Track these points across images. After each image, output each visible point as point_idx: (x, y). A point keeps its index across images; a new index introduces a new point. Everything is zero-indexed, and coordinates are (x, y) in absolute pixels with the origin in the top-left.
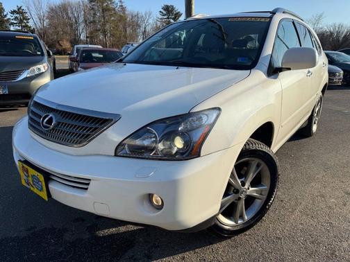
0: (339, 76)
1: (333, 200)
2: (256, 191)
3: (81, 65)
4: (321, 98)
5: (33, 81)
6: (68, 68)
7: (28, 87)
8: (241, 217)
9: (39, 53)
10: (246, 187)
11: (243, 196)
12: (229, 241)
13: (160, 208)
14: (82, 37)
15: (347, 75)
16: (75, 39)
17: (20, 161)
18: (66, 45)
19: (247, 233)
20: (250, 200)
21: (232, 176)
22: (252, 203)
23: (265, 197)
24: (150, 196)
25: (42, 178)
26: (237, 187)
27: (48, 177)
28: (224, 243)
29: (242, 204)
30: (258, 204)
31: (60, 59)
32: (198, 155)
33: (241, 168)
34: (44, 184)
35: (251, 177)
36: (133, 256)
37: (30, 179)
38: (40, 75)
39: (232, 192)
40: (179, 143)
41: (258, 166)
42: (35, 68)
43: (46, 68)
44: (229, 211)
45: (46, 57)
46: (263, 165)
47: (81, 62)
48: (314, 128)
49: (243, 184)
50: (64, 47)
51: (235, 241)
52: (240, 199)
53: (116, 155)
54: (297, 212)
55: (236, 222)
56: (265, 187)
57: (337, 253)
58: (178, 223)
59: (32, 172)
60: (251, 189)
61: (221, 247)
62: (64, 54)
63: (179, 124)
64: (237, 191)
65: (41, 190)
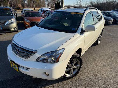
0: (112, 21)
1: (99, 67)
2: (76, 67)
3: (26, 18)
4: (102, 33)
5: (10, 25)
6: (21, 16)
7: (9, 27)
8: (72, 73)
9: (11, 15)
10: (73, 66)
11: (72, 69)
12: (68, 80)
13: (48, 75)
14: (25, 3)
15: (114, 20)
16: (23, 3)
17: (10, 60)
18: (20, 6)
19: (73, 78)
20: (74, 69)
21: (69, 63)
22: (75, 70)
23: (79, 68)
24: (45, 73)
25: (17, 67)
26: (70, 66)
27: (18, 66)
28: (67, 81)
29: (72, 70)
30: (76, 70)
31: (18, 11)
32: (58, 62)
33: (71, 61)
34: (17, 68)
35: (74, 63)
36: (42, 85)
37: (14, 66)
38: (12, 23)
39: (69, 67)
40: (53, 58)
41: (77, 60)
42: (10, 20)
43: (14, 20)
44: (68, 72)
45: (14, 16)
46: (78, 60)
47: (25, 16)
48: (99, 42)
49: (72, 65)
50: (19, 7)
51: (70, 80)
52: (71, 69)
53: (36, 61)
54: (88, 71)
55: (70, 75)
56: (79, 66)
57: (96, 84)
58: (53, 79)
59: (14, 64)
60: (74, 66)
61: (65, 82)
62: (19, 9)
63: (53, 53)
64: (70, 67)
65: (17, 69)
